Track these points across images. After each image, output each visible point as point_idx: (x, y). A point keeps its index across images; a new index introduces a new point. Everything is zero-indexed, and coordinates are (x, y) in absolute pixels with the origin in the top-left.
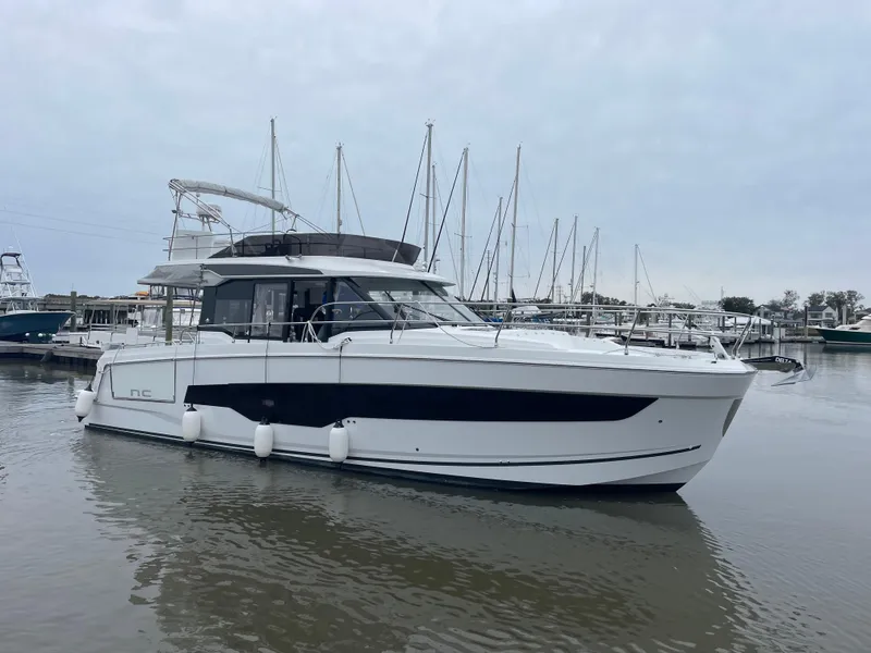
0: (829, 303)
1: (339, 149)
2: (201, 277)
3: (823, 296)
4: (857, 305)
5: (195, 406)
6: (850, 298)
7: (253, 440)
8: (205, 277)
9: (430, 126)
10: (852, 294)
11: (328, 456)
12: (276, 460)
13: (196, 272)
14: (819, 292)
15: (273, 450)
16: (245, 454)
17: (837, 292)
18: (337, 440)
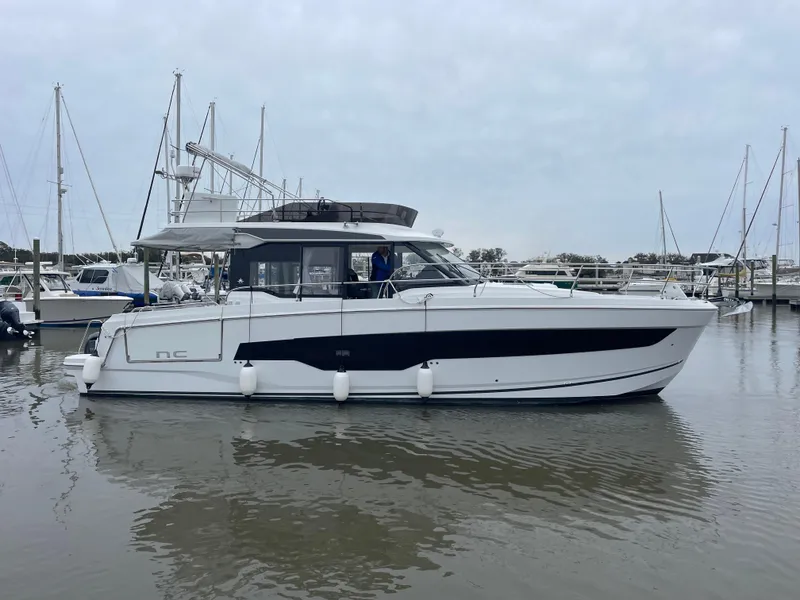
0: (484, 259)
1: (57, 89)
2: (233, 240)
3: (478, 253)
4: (503, 259)
5: (251, 362)
6: (497, 254)
7: (332, 388)
8: (238, 240)
9: (179, 76)
10: (499, 251)
11: (417, 394)
12: (352, 403)
13: (228, 235)
14: (476, 249)
15: (350, 394)
16: (327, 401)
17: (489, 249)
18: (425, 378)
